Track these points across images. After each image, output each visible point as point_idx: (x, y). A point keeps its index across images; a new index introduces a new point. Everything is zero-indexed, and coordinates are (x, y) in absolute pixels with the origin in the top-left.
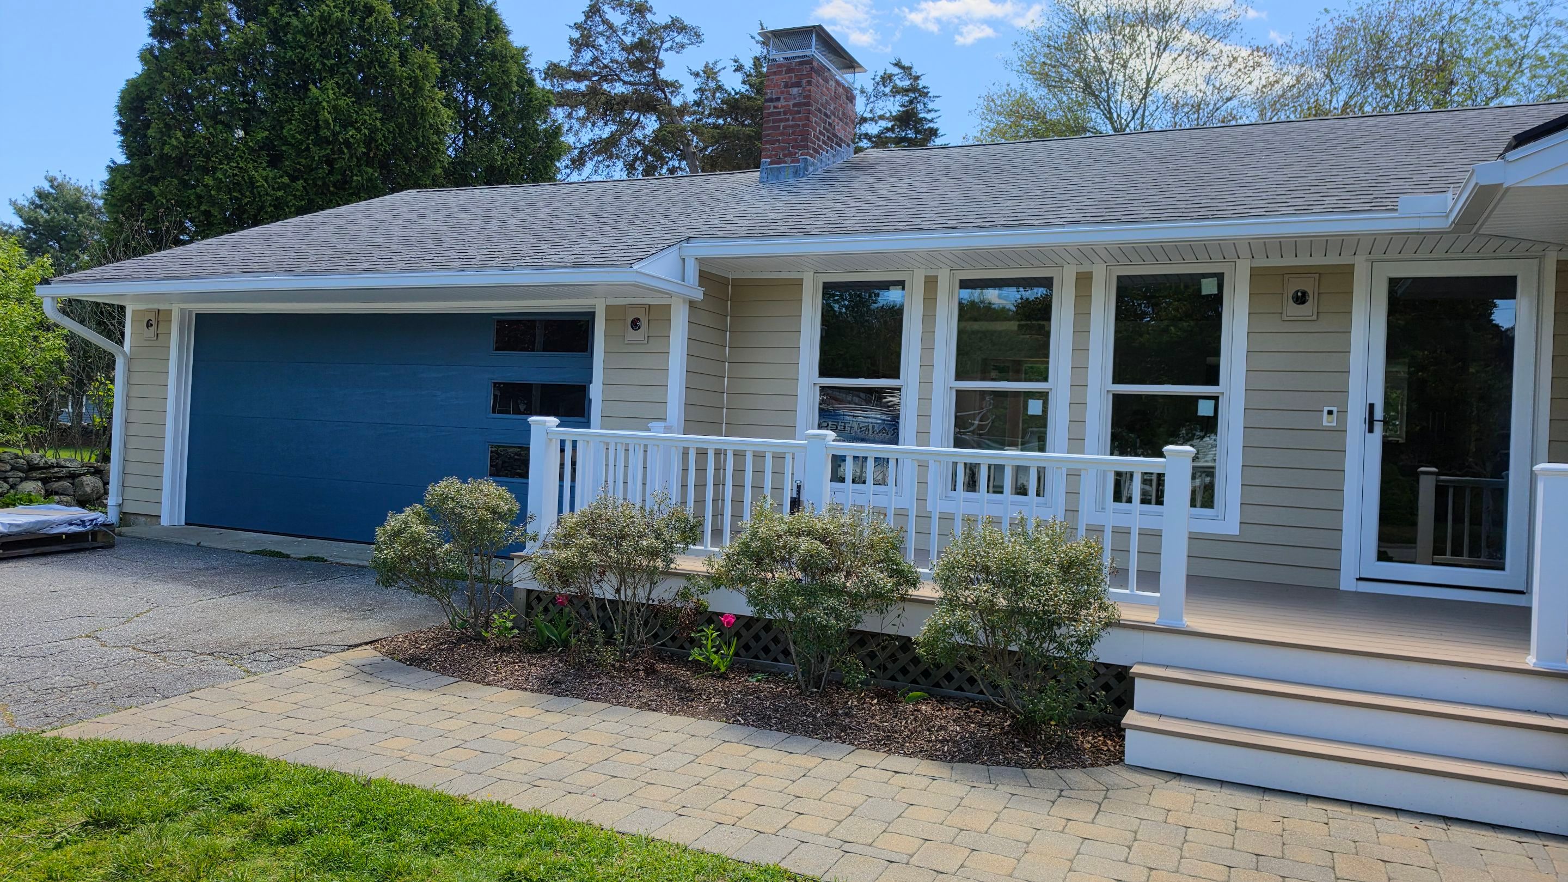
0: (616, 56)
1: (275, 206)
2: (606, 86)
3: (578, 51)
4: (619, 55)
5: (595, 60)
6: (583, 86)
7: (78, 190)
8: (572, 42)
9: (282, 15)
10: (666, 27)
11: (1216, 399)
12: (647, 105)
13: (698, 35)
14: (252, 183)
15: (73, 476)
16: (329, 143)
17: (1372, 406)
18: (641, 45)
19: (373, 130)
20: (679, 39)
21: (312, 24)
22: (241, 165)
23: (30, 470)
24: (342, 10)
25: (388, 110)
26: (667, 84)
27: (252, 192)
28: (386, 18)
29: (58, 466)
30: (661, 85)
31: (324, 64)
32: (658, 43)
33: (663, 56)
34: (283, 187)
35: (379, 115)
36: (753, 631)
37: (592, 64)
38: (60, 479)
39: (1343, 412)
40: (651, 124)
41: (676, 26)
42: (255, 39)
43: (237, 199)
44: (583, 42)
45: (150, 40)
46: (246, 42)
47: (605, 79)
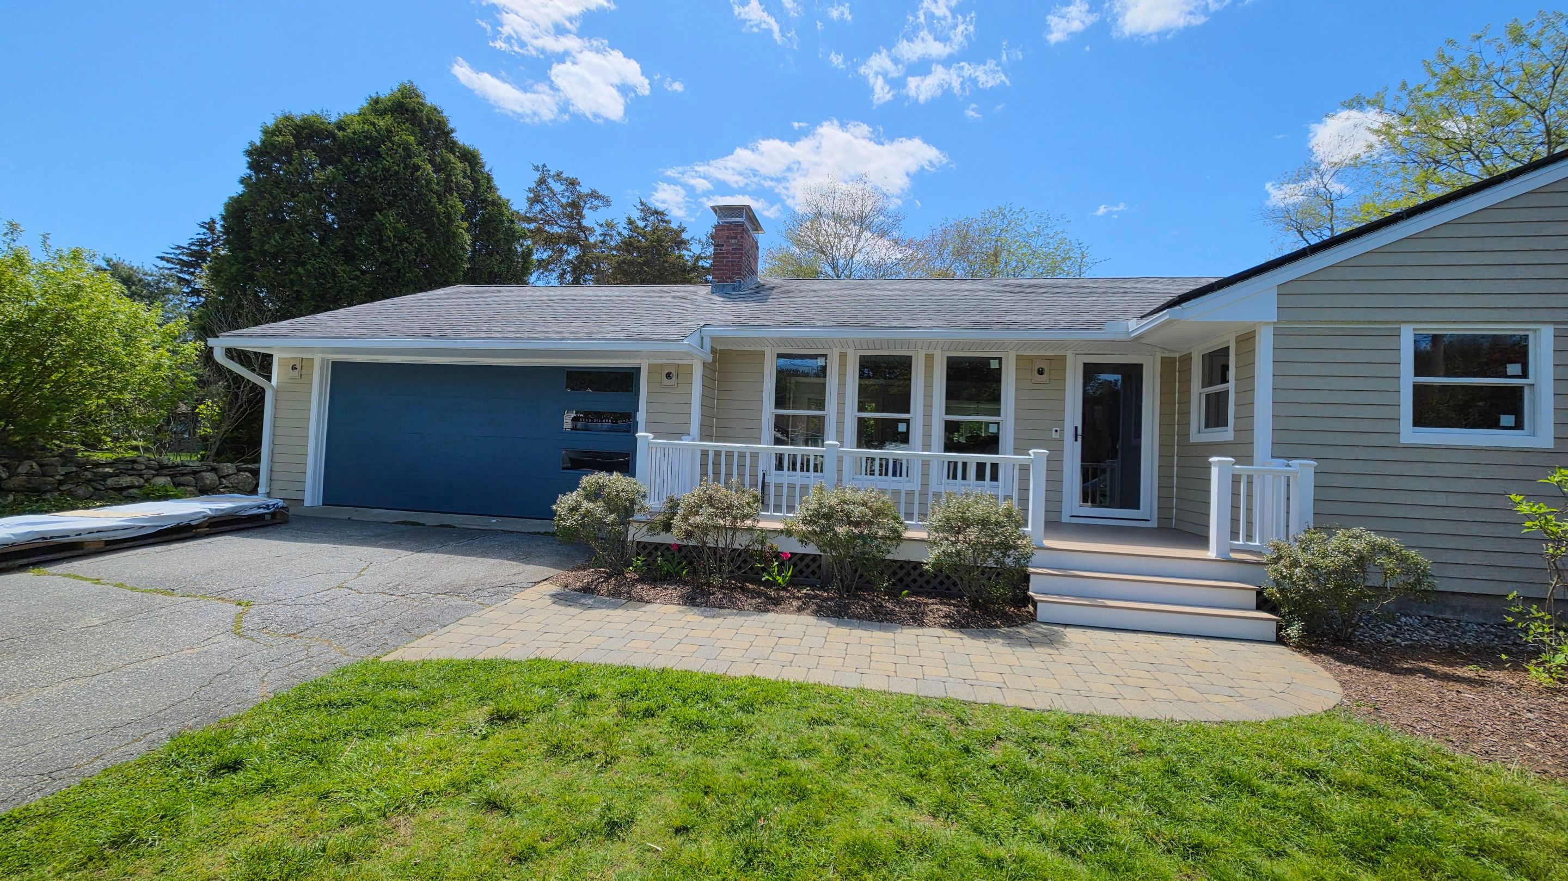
0: (556, 209)
1: (351, 291)
2: (547, 228)
3: (532, 204)
4: (557, 209)
5: (542, 211)
6: (533, 226)
7: (131, 268)
8: (529, 199)
9: (353, 164)
10: (587, 195)
11: (998, 423)
12: (572, 241)
13: (608, 201)
14: (334, 274)
15: (195, 473)
16: (388, 251)
17: (1076, 428)
18: (573, 205)
19: (421, 245)
20: (596, 202)
21: (376, 172)
22: (326, 261)
23: (161, 469)
24: (399, 166)
25: (430, 233)
26: (587, 229)
27: (334, 280)
28: (428, 174)
29: (183, 465)
30: (582, 228)
31: (385, 200)
32: (582, 204)
33: (585, 212)
34: (357, 278)
35: (425, 235)
36: (804, 563)
37: (540, 213)
38: (183, 475)
39: (1062, 430)
40: (572, 253)
41: (594, 195)
42: (334, 178)
43: (322, 284)
44: (536, 199)
45: (248, 171)
46: (327, 180)
47: (547, 223)
